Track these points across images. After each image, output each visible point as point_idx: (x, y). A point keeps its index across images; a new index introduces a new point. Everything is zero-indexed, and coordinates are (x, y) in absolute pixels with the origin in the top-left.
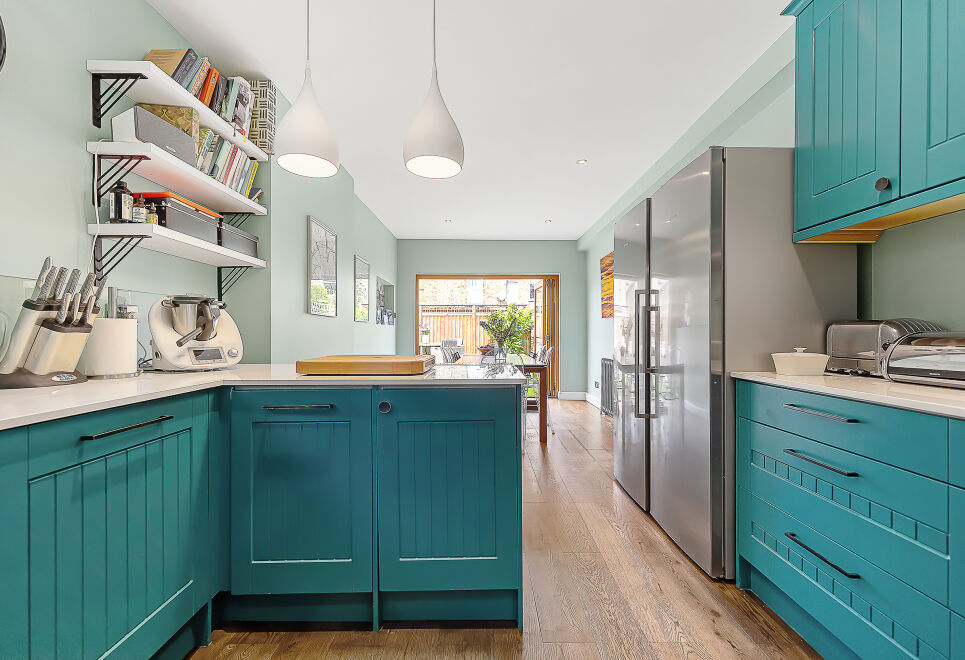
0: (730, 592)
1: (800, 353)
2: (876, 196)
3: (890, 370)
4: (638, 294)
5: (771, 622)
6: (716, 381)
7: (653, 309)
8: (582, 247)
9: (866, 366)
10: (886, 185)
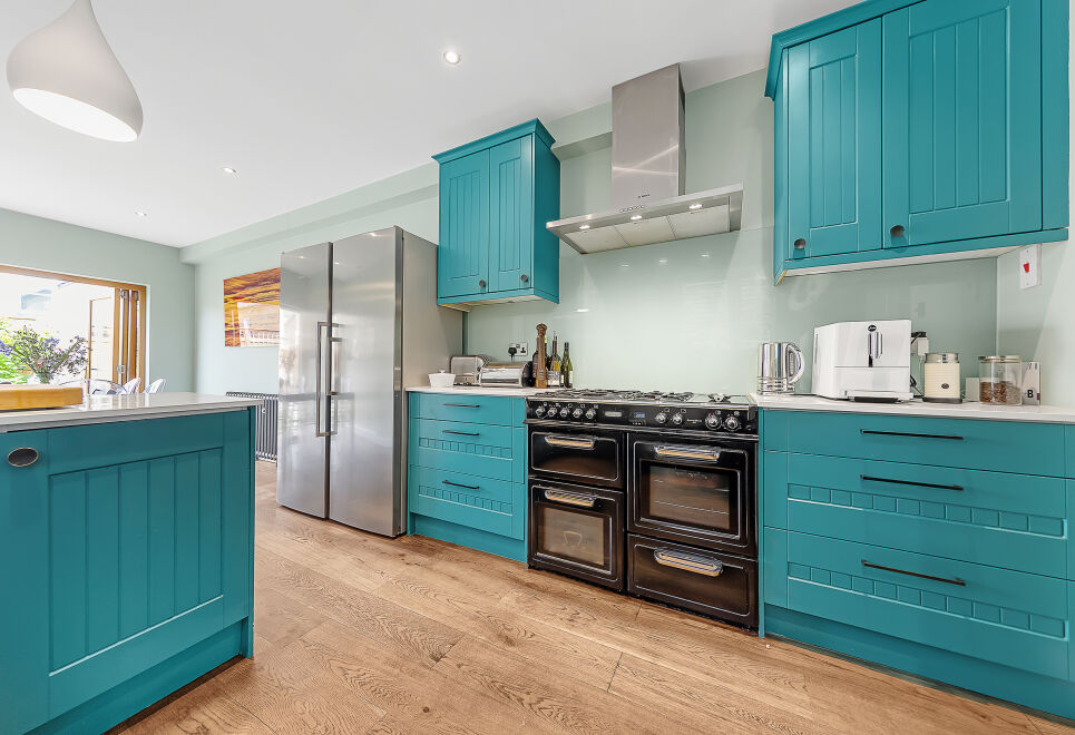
0: (405, 540)
1: (442, 374)
2: (478, 289)
3: (483, 381)
4: (320, 325)
5: (431, 543)
6: (397, 394)
7: (336, 340)
8: (190, 258)
9: (469, 380)
10: (483, 284)
